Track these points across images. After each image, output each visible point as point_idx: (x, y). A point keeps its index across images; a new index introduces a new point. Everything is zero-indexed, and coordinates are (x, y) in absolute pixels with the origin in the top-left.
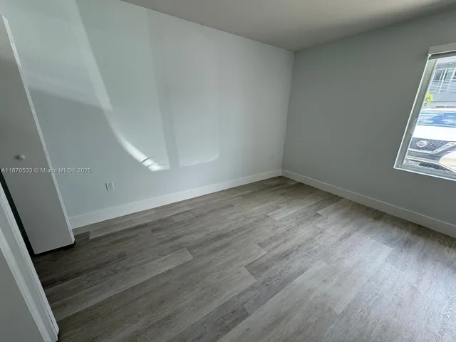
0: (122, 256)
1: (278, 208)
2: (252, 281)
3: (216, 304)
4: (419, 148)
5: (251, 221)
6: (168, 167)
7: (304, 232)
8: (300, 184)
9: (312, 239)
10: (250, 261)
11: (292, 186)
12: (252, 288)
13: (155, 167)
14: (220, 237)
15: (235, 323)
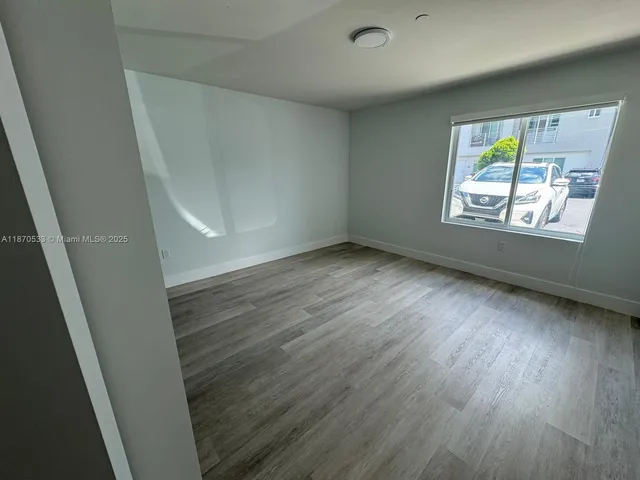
0: (189, 312)
1: (340, 268)
2: (308, 316)
3: (278, 331)
4: (482, 205)
5: (310, 280)
6: (225, 234)
7: (360, 284)
8: (367, 248)
9: (366, 288)
10: (307, 305)
11: (357, 251)
12: (309, 320)
13: (212, 234)
14: (280, 293)
15: (293, 338)
